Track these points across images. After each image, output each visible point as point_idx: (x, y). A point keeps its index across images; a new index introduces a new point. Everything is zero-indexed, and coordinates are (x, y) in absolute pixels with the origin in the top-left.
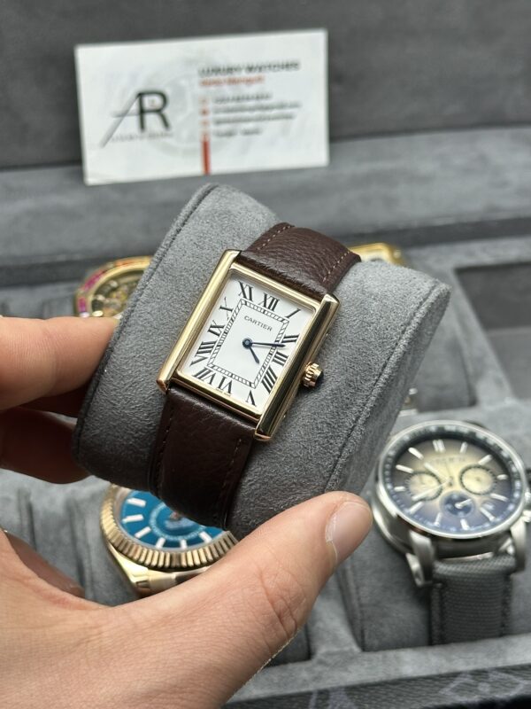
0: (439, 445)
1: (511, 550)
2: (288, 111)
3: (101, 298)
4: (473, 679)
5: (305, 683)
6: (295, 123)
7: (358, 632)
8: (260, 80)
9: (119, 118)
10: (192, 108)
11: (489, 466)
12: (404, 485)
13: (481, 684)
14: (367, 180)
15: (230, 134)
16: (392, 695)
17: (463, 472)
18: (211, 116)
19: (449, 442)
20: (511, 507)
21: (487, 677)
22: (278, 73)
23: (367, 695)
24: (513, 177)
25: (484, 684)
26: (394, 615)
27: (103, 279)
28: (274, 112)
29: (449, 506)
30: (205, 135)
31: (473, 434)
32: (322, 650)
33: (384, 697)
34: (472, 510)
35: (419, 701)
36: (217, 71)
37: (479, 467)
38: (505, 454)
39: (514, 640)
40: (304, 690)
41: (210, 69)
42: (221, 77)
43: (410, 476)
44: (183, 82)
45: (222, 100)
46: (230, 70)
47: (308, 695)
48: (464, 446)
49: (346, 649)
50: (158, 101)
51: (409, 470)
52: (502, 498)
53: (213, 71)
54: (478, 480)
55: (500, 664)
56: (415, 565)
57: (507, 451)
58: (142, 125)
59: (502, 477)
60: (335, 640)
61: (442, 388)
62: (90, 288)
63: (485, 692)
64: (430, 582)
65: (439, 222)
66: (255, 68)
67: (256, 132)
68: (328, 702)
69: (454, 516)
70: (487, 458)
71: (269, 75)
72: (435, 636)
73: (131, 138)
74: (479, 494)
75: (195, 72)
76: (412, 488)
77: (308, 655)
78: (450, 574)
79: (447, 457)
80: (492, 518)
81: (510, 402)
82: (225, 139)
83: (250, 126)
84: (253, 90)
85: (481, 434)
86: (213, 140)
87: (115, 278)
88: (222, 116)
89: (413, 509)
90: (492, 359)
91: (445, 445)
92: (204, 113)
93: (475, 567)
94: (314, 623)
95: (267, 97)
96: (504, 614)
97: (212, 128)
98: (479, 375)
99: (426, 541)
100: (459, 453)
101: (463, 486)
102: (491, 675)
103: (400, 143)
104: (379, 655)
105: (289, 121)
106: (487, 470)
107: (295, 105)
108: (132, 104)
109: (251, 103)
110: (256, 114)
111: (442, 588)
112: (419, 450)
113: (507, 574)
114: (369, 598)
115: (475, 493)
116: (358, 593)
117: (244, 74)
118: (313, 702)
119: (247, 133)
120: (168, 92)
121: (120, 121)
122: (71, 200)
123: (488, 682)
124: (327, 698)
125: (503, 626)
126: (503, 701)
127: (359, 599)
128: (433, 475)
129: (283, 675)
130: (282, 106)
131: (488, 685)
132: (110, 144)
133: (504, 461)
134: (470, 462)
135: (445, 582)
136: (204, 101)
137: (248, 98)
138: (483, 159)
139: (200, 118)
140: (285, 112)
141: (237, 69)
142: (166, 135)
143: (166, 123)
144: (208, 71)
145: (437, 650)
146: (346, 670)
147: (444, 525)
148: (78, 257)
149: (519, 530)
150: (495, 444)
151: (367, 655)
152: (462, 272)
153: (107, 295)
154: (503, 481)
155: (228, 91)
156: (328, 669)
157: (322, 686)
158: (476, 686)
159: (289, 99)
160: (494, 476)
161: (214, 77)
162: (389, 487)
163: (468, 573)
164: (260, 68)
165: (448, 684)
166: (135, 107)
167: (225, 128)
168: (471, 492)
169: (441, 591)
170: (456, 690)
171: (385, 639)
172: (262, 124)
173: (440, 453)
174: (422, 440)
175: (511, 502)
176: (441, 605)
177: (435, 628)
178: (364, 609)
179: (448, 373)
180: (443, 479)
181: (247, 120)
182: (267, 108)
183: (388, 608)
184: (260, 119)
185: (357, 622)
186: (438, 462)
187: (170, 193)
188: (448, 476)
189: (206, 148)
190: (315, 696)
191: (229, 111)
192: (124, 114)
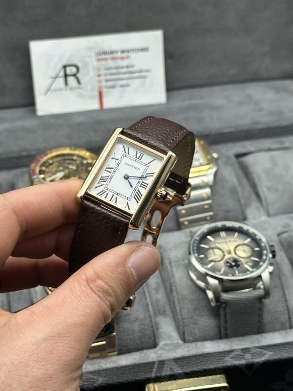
0: (223, 234)
1: (262, 287)
2: (144, 74)
3: (44, 168)
4: (242, 352)
5: (153, 358)
6: (147, 81)
7: (182, 333)
8: (128, 57)
9: (53, 80)
10: (92, 73)
11: (249, 244)
12: (204, 254)
13: (246, 354)
14: (188, 109)
15: (113, 87)
16: (198, 361)
17: (236, 247)
18: (103, 78)
19: (228, 232)
20: (261, 263)
21: (250, 351)
22: (138, 54)
23: (185, 361)
25: (248, 355)
26: (201, 323)
27: (45, 159)
28: (137, 75)
29: (228, 265)
30: (100, 88)
31: (241, 228)
32: (162, 343)
33: (194, 363)
34: (241, 266)
35: (213, 364)
36: (105, 53)
37: (244, 244)
38: (258, 237)
39: (265, 335)
40: (152, 360)
41: (102, 52)
42: (107, 56)
43: (207, 250)
44: (87, 60)
45: (108, 69)
46: (112, 52)
47: (153, 363)
48: (236, 234)
49: (176, 342)
50: (74, 70)
51: (206, 247)
52: (256, 259)
53: (103, 53)
54: (244, 251)
55: (257, 345)
56: (210, 295)
57: (260, 235)
58: (66, 83)
59: (257, 249)
60: (170, 338)
61: (228, 211)
62: (37, 163)
63: (248, 359)
64: (219, 304)
65: (227, 131)
66: (126, 51)
67: (127, 85)
68: (165, 366)
69: (231, 269)
70: (249, 240)
71: (133, 55)
72: (222, 334)
73: (60, 90)
74: (244, 258)
75: (94, 54)
76: (208, 256)
77: (154, 346)
78: (229, 299)
79: (227, 240)
80: (251, 269)
81: (264, 218)
82: (111, 89)
83: (124, 82)
84: (125, 63)
85: (245, 228)
86: (104, 90)
87: (52, 158)
88: (109, 77)
89: (209, 266)
91: (226, 234)
92: (99, 76)
93: (242, 295)
94: (158, 329)
95: (133, 66)
96: (260, 322)
97: (104, 84)
99: (215, 282)
100: (234, 238)
101: (236, 254)
102: (251, 350)
103: (205, 91)
104: (193, 345)
105: (144, 80)
106: (249, 246)
107: (148, 71)
108: (60, 71)
109: (124, 70)
110: (127, 76)
111: (225, 307)
112: (213, 237)
113: (260, 299)
114: (187, 315)
116: (181, 312)
117: (119, 55)
118: (156, 366)
119: (122, 86)
120: (80, 65)
122: (29, 123)
123: (250, 354)
124: (163, 364)
125: (260, 328)
126: (258, 363)
127: (181, 316)
128: (220, 249)
130: (140, 71)
131: (250, 355)
132: (49, 93)
133: (258, 241)
134: (240, 242)
135: (226, 303)
136: (99, 69)
137: (122, 68)
138: (249, 97)
139: (97, 79)
141: (116, 52)
142: (79, 88)
143: (79, 82)
144: (100, 53)
145: (224, 341)
146: (175, 352)
147: (226, 273)
148: (33, 153)
149: (266, 276)
150: (253, 233)
151: (186, 345)
152: (238, 156)
153: (47, 167)
154: (257, 251)
155: (111, 64)
156: (165, 352)
158: (244, 356)
159: (144, 67)
160: (252, 249)
161: (103, 57)
162: (196, 255)
163: (239, 299)
164: (128, 51)
165: (228, 355)
166: (62, 73)
167: (110, 84)
168: (240, 257)
169: (225, 309)
170: (233, 358)
171: (196, 337)
172: (130, 81)
173: (224, 238)
174: (214, 232)
175: (262, 261)
176: (225, 316)
177: (223, 330)
178: (184, 321)
179: (231, 204)
180: (225, 251)
181: (122, 79)
182: (133, 73)
183: (197, 320)
184: (129, 79)
185: (181, 328)
186: (222, 243)
187: (82, 119)
188: (228, 249)
189: (101, 94)
190: (157, 364)
191: (112, 74)
192: (56, 77)
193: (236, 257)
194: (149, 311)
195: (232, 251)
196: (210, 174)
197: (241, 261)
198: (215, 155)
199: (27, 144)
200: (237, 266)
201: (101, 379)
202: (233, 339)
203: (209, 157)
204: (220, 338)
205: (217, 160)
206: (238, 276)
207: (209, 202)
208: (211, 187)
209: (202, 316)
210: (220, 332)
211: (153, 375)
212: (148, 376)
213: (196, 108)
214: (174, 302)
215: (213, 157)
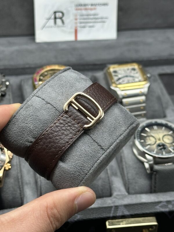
0: (155, 127)
2: (104, 20)
3: (42, 78)
4: (167, 203)
5: (110, 204)
6: (106, 24)
7: (127, 188)
8: (95, 9)
9: (47, 20)
10: (72, 17)
12: (144, 140)
13: (169, 205)
14: (130, 44)
15: (84, 27)
16: (139, 208)
17: (164, 136)
18: (78, 21)
19: (159, 127)
21: (171, 203)
22: (101, 7)
23: (131, 207)
25: (170, 205)
26: (139, 183)
27: (43, 71)
28: (99, 20)
29: (159, 147)
30: (76, 27)
31: (167, 124)
32: (115, 194)
33: (137, 208)
34: (166, 149)
35: (148, 210)
36: (81, 5)
37: (169, 135)
40: (110, 205)
42: (82, 7)
43: (146, 137)
44: (69, 9)
45: (82, 15)
46: (85, 5)
47: (111, 207)
48: (164, 128)
49: (123, 193)
50: (60, 15)
51: (145, 135)
53: (80, 5)
54: (169, 139)
56: (147, 166)
58: (55, 23)
60: (120, 191)
61: (154, 111)
62: (38, 74)
63: (170, 208)
64: (152, 172)
65: (153, 59)
66: (94, 5)
67: (93, 27)
68: (119, 209)
69: (160, 150)
70: (171, 132)
71: (98, 8)
72: (152, 190)
73: (51, 27)
74: (169, 144)
75: (74, 5)
76: (147, 141)
77: (110, 195)
78: (159, 169)
79: (158, 132)
80: (173, 151)
82: (83, 29)
83: (91, 24)
84: (92, 12)
85: (170, 124)
86: (79, 29)
87: (46, 71)
88: (82, 21)
89: (147, 147)
90: (171, 102)
91: (157, 127)
92: (76, 19)
93: (167, 167)
94: (112, 185)
95: (97, 15)
97: (79, 25)
98: (167, 108)
99: (151, 158)
100: (162, 130)
101: (163, 141)
103: (140, 33)
104: (134, 196)
105: (104, 23)
106: (172, 136)
107: (106, 18)
109: (92, 17)
110: (93, 20)
112: (149, 129)
114: (131, 177)
116: (127, 175)
117: (90, 7)
118: (113, 209)
119: (90, 27)
120: (65, 12)
121: (48, 21)
122: (31, 47)
123: (172, 205)
124: (117, 208)
127: (128, 177)
128: (153, 137)
129: (102, 201)
130: (102, 18)
132: (44, 29)
134: (166, 133)
135: (157, 171)
136: (76, 15)
137: (91, 15)
138: (168, 38)
139: (74, 21)
140: (103, 20)
141: (88, 5)
142: (63, 27)
143: (63, 22)
144: (78, 5)
145: (154, 195)
146: (123, 200)
147: (157, 153)
148: (33, 66)
151: (130, 196)
152: (161, 76)
153: (44, 77)
155: (84, 12)
156: (117, 199)
157: (117, 204)
158: (167, 206)
159: (104, 16)
161: (80, 7)
162: (139, 140)
163: (165, 169)
165: (158, 204)
166: (53, 17)
167: (83, 25)
168: (166, 143)
169: (155, 175)
170: (161, 207)
171: (136, 191)
172: (95, 24)
173: (156, 130)
174: (150, 126)
176: (155, 179)
177: (153, 187)
178: (129, 180)
179: (157, 107)
180: (156, 138)
181: (91, 23)
182: (97, 19)
183: (137, 180)
184: (94, 22)
185: (127, 185)
186: (155, 133)
187: (64, 46)
188: (158, 137)
189: (76, 32)
190: (114, 208)
191: (84, 19)
192: (49, 19)
193: (163, 142)
194: (108, 173)
195: (161, 139)
196: (145, 87)
197: (166, 146)
198: (149, 75)
199: (30, 60)
200: (164, 148)
201: (79, 216)
202: (159, 194)
203: (145, 77)
204: (151, 192)
206: (165, 155)
207: (144, 105)
208: (146, 95)
209: (140, 178)
210: (151, 188)
211: (111, 215)
212: (108, 215)
213: (136, 43)
214: (123, 168)
215: (148, 77)
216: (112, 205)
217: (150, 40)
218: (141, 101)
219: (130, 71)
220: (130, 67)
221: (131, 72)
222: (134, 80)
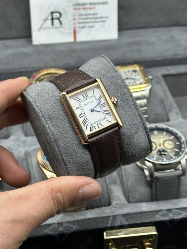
0: (156, 132)
1: (181, 168)
2: (104, 19)
4: (167, 212)
5: (108, 213)
6: (106, 24)
7: (127, 197)
8: (94, 8)
9: (44, 21)
10: (70, 18)
11: (173, 140)
13: (169, 214)
14: (131, 44)
15: (83, 27)
16: (139, 217)
17: (164, 142)
18: (77, 21)
19: (159, 131)
20: (181, 153)
21: (172, 211)
22: (101, 6)
23: (130, 217)
24: (183, 43)
26: (139, 191)
27: (39, 76)
28: (99, 20)
29: (159, 153)
30: (75, 27)
31: (168, 129)
32: (114, 203)
33: (136, 218)
35: (148, 219)
36: (79, 5)
37: (170, 140)
38: (179, 136)
39: (181, 200)
40: (108, 215)
41: (77, 4)
42: (81, 7)
44: (67, 9)
45: (81, 15)
46: (84, 4)
48: (165, 133)
49: (123, 202)
52: (178, 150)
53: (78, 4)
54: (169, 144)
55: (176, 207)
56: (147, 173)
57: (180, 134)
58: (53, 24)
59: (178, 143)
60: (119, 199)
61: (157, 115)
62: (34, 79)
63: (171, 216)
64: (152, 179)
65: (157, 59)
66: (93, 4)
67: (93, 27)
68: (117, 219)
69: (161, 156)
70: (173, 137)
71: (97, 6)
72: (154, 198)
73: (49, 28)
74: (170, 149)
75: (72, 5)
77: (109, 204)
78: (159, 176)
79: (159, 137)
81: (181, 120)
82: (82, 29)
83: (90, 24)
84: (92, 12)
85: (171, 129)
86: (77, 29)
87: (43, 76)
88: (81, 21)
90: (175, 105)
91: (158, 132)
92: (75, 19)
93: (168, 174)
94: (111, 193)
95: (97, 14)
96: (178, 191)
97: (77, 25)
98: (170, 111)
99: (151, 165)
100: (163, 135)
101: (164, 146)
102: (173, 211)
103: (144, 31)
104: (134, 205)
105: (104, 23)
106: (173, 141)
107: (106, 17)
108: (49, 16)
109: (91, 16)
110: (93, 20)
111: (156, 181)
113: (179, 177)
114: (131, 185)
115: (168, 149)
116: (127, 183)
117: (88, 6)
118: (111, 219)
119: (89, 27)
120: (62, 12)
121: (45, 22)
122: (28, 50)
123: (172, 213)
124: (116, 218)
125: (178, 195)
126: (177, 219)
127: (127, 185)
128: (154, 143)
129: (101, 211)
130: (102, 18)
131: (172, 214)
132: (41, 30)
133: (179, 138)
134: (167, 138)
135: (157, 179)
136: (74, 15)
137: (90, 15)
138: (172, 37)
139: (73, 21)
140: (103, 20)
141: (86, 4)
142: (61, 27)
143: (61, 23)
144: (76, 5)
145: (154, 203)
146: (122, 209)
147: (157, 160)
148: (30, 70)
149: (183, 162)
150: (176, 132)
151: (130, 204)
152: (165, 76)
154: (178, 144)
155: (83, 12)
156: (116, 209)
157: (114, 214)
158: (168, 214)
159: (104, 15)
160: (175, 143)
161: (78, 7)
163: (166, 176)
164: (94, 4)
165: (158, 213)
166: (50, 17)
167: (82, 25)
168: (167, 148)
170: (161, 215)
171: (136, 199)
172: (95, 24)
173: (156, 135)
175: (181, 152)
176: (156, 187)
177: (154, 195)
178: (129, 189)
179: (159, 110)
180: (157, 144)
181: (90, 22)
182: (97, 18)
183: (137, 188)
184: (94, 22)
185: (127, 193)
186: (155, 138)
187: (62, 48)
188: (159, 143)
189: (75, 32)
190: (111, 217)
191: (83, 19)
192: (46, 20)
193: (164, 148)
194: (106, 182)
195: (162, 144)
196: (147, 90)
197: (167, 151)
198: (150, 77)
199: (27, 64)
201: (75, 227)
202: (160, 202)
203: (146, 79)
204: (152, 201)
205: (151, 80)
206: (166, 162)
207: (146, 108)
208: (147, 98)
209: (140, 186)
210: (152, 196)
211: (109, 225)
212: (106, 226)
213: (137, 43)
214: (122, 176)
215: (149, 78)
216: (110, 215)
217: (153, 39)
218: (143, 104)
219: (131, 72)
220: (131, 68)
221: (132, 74)
222: (135, 82)
